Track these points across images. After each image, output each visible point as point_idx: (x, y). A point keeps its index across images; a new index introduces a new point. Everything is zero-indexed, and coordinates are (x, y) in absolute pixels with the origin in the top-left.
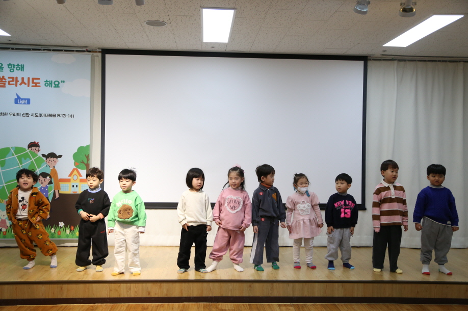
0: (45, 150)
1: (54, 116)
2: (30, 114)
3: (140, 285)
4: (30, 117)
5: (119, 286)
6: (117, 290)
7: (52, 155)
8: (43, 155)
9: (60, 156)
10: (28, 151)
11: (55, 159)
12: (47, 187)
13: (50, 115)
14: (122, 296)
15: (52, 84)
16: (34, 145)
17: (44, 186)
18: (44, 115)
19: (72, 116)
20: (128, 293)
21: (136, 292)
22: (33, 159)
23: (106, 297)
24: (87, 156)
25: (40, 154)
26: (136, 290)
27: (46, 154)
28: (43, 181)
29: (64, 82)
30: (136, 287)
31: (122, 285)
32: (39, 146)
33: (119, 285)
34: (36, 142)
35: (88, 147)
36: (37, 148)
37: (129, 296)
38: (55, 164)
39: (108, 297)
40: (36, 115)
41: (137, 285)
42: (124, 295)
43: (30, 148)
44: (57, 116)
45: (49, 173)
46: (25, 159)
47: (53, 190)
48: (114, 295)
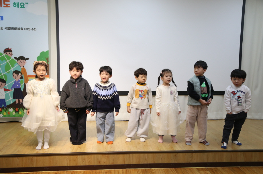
0: (16, 54)
1: (22, 29)
2: (4, 28)
3: (93, 156)
4: (4, 30)
5: (76, 158)
6: (75, 161)
7: (22, 58)
8: (16, 58)
9: (28, 59)
10: (4, 55)
11: (24, 61)
12: (19, 81)
13: (19, 29)
14: (79, 165)
15: (18, 5)
16: (8, 50)
17: (17, 80)
18: (14, 29)
19: (35, 30)
20: (84, 162)
21: (89, 161)
22: (8, 61)
23: (67, 165)
24: (47, 58)
25: (13, 57)
26: (89, 160)
27: (18, 57)
28: (16, 76)
29: (28, 3)
30: (89, 158)
31: (79, 156)
32: (12, 51)
33: (76, 156)
34: (10, 48)
35: (47, 52)
36: (11, 53)
37: (84, 165)
38: (25, 64)
39: (68, 165)
40: (8, 29)
41: (90, 156)
42: (80, 164)
43: (5, 53)
44: (24, 29)
45: (20, 70)
46: (2, 61)
47: (24, 83)
48: (73, 164)
